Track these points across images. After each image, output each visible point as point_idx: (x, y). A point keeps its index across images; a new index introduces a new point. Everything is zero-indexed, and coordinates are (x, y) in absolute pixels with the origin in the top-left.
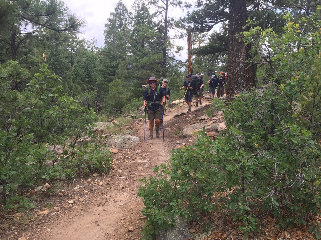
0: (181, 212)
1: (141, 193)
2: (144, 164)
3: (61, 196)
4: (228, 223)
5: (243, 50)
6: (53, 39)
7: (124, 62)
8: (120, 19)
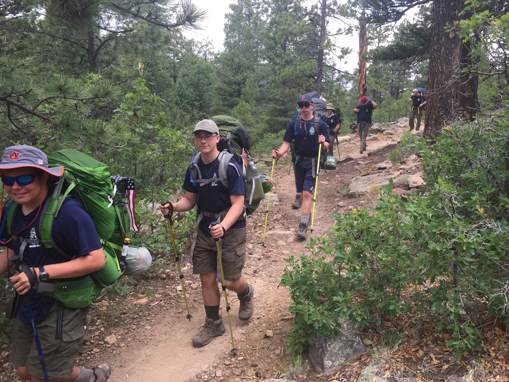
0: (351, 313)
1: (287, 279)
2: (287, 237)
3: (164, 279)
4: (427, 334)
5: (458, 51)
6: (149, 40)
7: (255, 75)
8: (249, 5)
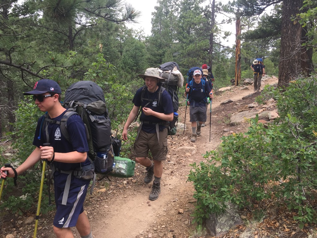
0: (233, 198)
1: (192, 177)
2: (192, 151)
4: (281, 212)
5: (299, 33)
6: (105, 30)
7: (170, 49)
8: (166, 6)
